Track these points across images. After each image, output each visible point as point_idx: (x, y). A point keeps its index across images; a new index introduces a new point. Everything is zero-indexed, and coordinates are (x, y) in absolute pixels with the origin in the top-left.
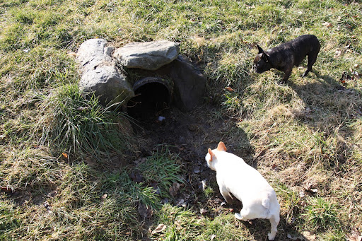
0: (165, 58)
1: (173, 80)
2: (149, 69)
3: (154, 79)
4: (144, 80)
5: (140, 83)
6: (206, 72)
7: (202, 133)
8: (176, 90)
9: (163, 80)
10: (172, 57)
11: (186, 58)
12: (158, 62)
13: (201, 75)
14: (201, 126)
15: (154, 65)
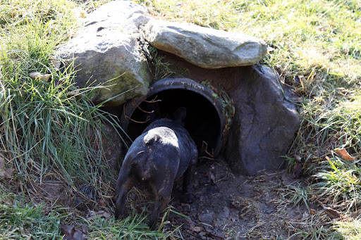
0: (230, 53)
1: (235, 105)
2: (193, 61)
3: (197, 86)
4: (178, 80)
5: (167, 83)
6: (307, 109)
7: (252, 217)
8: (236, 126)
9: (215, 95)
10: (245, 57)
11: (275, 74)
12: (214, 55)
13: (294, 111)
14: (257, 205)
15: (205, 57)
